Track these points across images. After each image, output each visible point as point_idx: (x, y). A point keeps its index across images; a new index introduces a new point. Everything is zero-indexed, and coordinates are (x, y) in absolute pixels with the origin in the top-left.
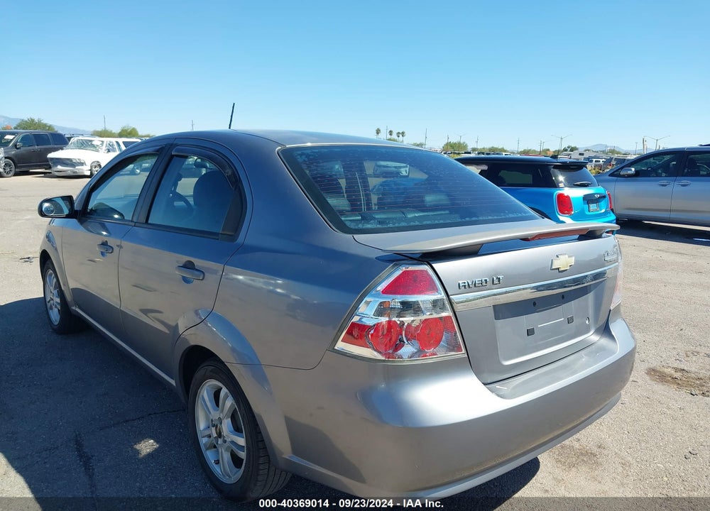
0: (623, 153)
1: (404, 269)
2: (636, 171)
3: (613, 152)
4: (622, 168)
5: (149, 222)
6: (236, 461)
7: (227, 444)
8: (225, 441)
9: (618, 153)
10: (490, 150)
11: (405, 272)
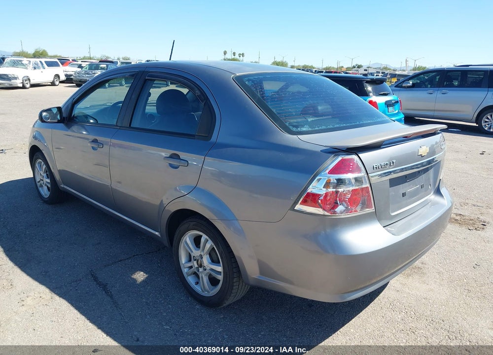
0: (393, 69)
1: (340, 158)
2: (413, 84)
3: (386, 68)
4: (403, 82)
5: (132, 126)
6: (213, 281)
7: (207, 271)
8: (205, 270)
9: (389, 69)
10: (303, 67)
11: (342, 161)
